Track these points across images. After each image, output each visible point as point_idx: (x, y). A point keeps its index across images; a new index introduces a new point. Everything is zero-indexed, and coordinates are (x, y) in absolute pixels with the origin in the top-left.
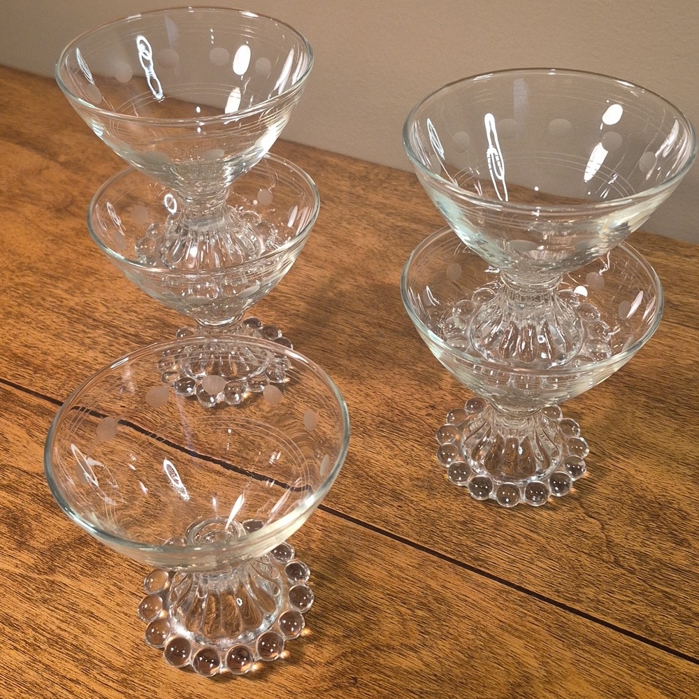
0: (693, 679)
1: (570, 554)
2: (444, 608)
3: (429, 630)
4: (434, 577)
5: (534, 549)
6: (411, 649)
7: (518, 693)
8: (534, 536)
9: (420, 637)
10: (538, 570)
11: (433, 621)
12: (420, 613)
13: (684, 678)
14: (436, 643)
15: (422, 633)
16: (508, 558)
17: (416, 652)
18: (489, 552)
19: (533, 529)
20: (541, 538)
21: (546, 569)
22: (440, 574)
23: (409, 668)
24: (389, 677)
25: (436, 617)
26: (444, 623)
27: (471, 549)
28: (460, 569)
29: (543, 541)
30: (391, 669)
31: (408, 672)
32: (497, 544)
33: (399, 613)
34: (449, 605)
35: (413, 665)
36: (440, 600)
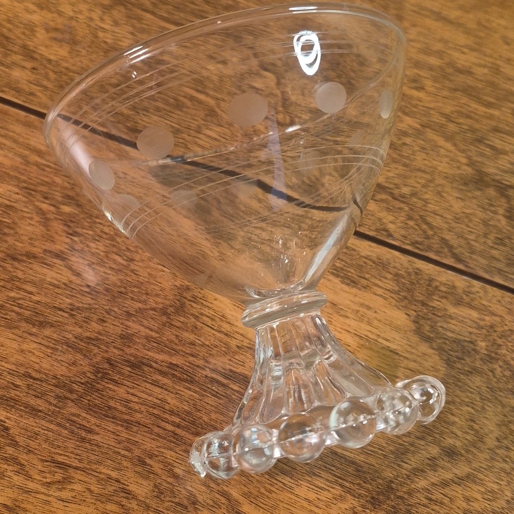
0: (374, 262)
3: (79, 230)
5: (202, 114)
6: (58, 256)
7: (186, 298)
8: (202, 97)
9: (68, 240)
10: (207, 140)
11: (84, 218)
12: (66, 209)
13: (365, 263)
14: (88, 246)
15: (71, 234)
16: (172, 127)
17: (63, 259)
18: (147, 120)
19: (199, 88)
21: (216, 139)
23: (56, 279)
24: (31, 293)
25: (86, 213)
26: (98, 220)
29: (212, 102)
30: (33, 283)
31: (54, 285)
32: (158, 109)
33: (41, 212)
35: (60, 276)
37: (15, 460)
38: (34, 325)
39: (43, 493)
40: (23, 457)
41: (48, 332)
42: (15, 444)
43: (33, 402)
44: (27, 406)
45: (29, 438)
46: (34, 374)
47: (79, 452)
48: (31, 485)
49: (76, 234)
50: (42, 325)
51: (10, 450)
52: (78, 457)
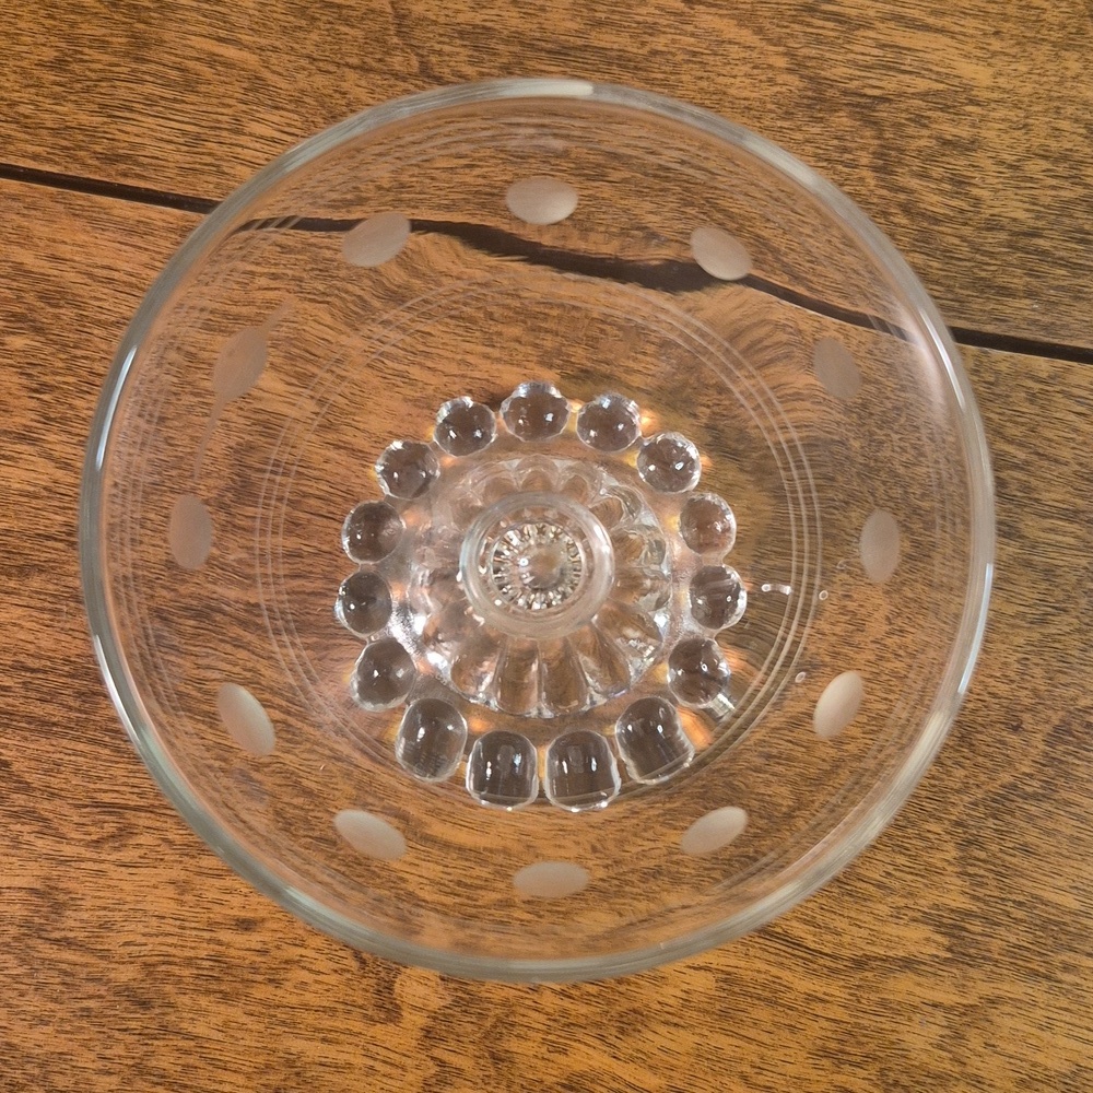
1: (320, 81)
2: (68, 313)
4: (25, 239)
5: (237, 90)
6: (21, 438)
8: (230, 52)
9: (33, 404)
10: (258, 146)
11: (52, 354)
14: (72, 407)
15: (36, 391)
16: (184, 133)
17: (33, 441)
18: (135, 130)
19: (222, 34)
20: (245, 55)
21: (273, 140)
22: (39, 228)
23: (29, 483)
25: (55, 343)
26: (79, 353)
27: (92, 133)
28: (79, 198)
29: (252, 59)
31: (28, 495)
32: (150, 101)
34: (76, 302)
35: (34, 475)
36: (54, 296)
37: (29, 815)
38: (9, 575)
39: (90, 860)
40: (44, 807)
41: (36, 582)
42: (26, 788)
43: (39, 710)
44: (30, 719)
45: (47, 772)
46: (30, 662)
47: (136, 781)
48: (68, 850)
49: (45, 388)
50: (23, 572)
51: (20, 799)
52: (136, 790)
